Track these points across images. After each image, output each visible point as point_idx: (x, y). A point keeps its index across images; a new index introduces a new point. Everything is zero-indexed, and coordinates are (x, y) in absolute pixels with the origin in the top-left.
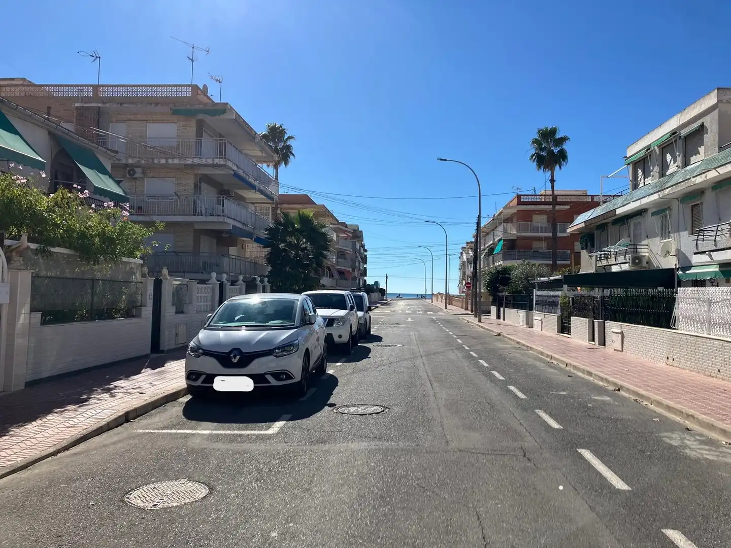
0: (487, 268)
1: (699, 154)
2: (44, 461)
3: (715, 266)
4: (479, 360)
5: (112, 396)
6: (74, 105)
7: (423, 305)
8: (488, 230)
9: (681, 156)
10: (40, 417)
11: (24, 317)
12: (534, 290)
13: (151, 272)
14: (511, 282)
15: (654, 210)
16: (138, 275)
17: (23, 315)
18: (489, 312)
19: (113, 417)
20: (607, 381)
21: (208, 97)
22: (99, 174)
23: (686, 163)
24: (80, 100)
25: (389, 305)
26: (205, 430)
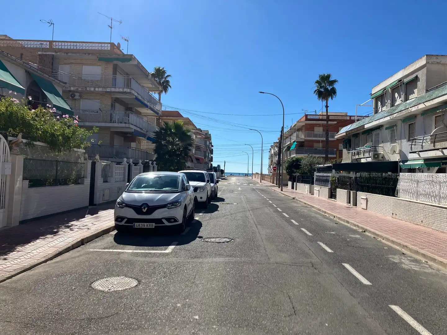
0: (286, 158)
1: (414, 93)
2: (40, 265)
3: (421, 160)
4: (283, 213)
5: (71, 230)
6: (38, 53)
7: (247, 180)
8: (287, 136)
9: (404, 94)
10: (32, 241)
11: (19, 183)
12: (315, 172)
13: (90, 157)
14: (301, 167)
15: (387, 126)
16: (82, 159)
17: (18, 182)
18: (287, 185)
19: (75, 242)
20: (358, 226)
21: (121, 51)
22: (55, 97)
23: (406, 99)
24: (41, 50)
25: (226, 179)
26: (129, 250)
